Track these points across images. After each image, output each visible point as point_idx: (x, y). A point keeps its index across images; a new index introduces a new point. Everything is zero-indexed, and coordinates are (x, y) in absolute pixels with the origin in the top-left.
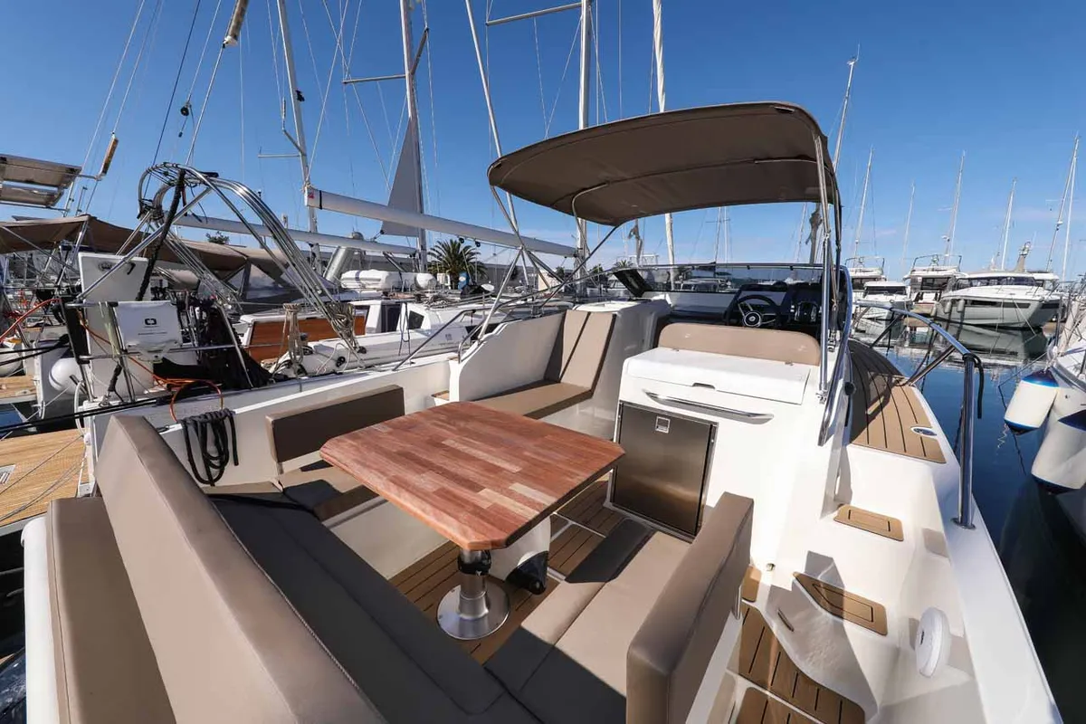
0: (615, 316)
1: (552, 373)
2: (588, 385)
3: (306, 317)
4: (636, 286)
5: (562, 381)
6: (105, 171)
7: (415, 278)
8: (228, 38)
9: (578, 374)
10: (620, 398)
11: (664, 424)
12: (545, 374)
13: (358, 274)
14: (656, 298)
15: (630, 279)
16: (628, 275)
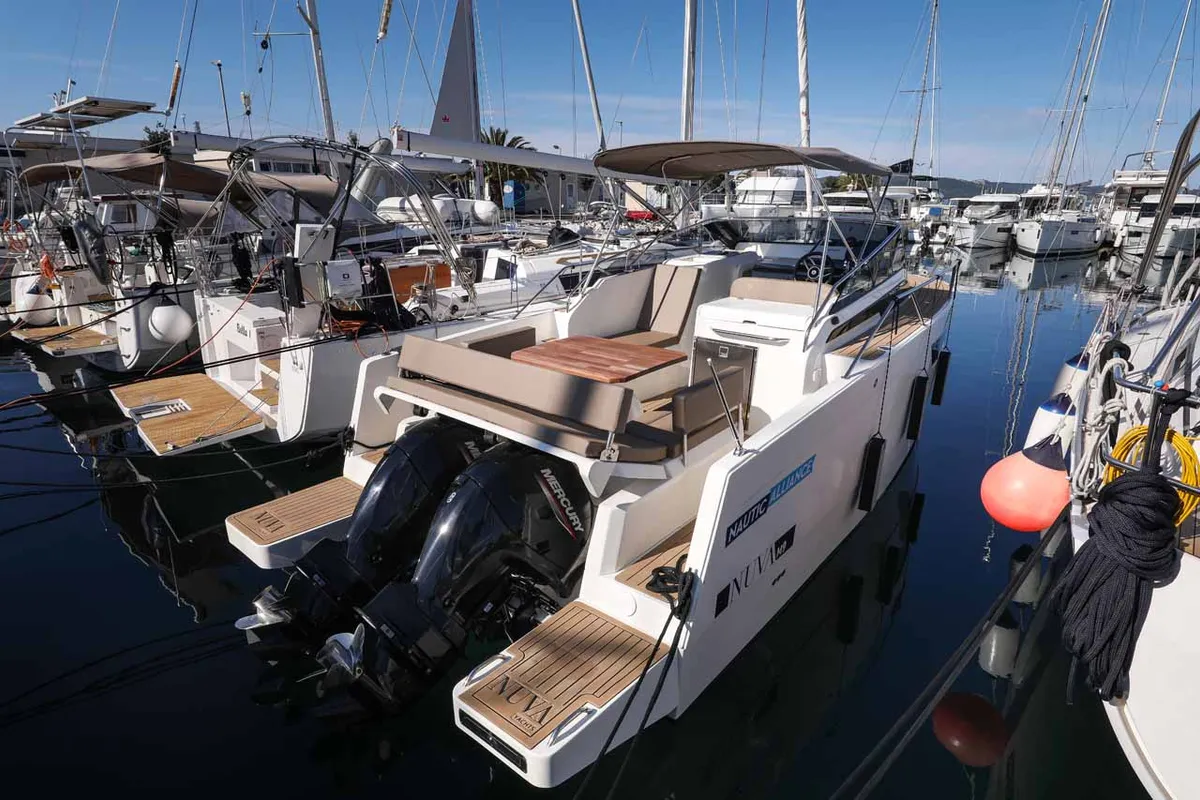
0: (700, 271)
1: (644, 323)
2: (676, 333)
3: (398, 266)
4: (730, 238)
5: (652, 329)
6: (172, 105)
7: (473, 208)
8: (381, 34)
9: (665, 324)
10: (696, 334)
11: (724, 351)
12: (638, 322)
13: (402, 202)
14: (747, 250)
15: (723, 232)
16: (719, 228)
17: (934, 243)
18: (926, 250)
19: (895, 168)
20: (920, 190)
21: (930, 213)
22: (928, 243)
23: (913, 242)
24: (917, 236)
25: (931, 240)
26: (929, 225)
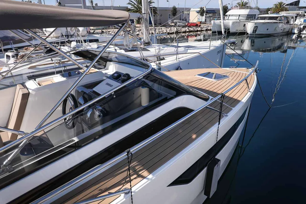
17: (303, 34)
18: (299, 36)
19: (291, 4)
20: (301, 12)
21: (304, 22)
22: (300, 34)
23: (294, 34)
24: (296, 31)
25: (302, 33)
26: (302, 27)
